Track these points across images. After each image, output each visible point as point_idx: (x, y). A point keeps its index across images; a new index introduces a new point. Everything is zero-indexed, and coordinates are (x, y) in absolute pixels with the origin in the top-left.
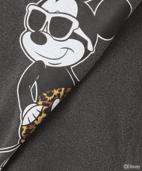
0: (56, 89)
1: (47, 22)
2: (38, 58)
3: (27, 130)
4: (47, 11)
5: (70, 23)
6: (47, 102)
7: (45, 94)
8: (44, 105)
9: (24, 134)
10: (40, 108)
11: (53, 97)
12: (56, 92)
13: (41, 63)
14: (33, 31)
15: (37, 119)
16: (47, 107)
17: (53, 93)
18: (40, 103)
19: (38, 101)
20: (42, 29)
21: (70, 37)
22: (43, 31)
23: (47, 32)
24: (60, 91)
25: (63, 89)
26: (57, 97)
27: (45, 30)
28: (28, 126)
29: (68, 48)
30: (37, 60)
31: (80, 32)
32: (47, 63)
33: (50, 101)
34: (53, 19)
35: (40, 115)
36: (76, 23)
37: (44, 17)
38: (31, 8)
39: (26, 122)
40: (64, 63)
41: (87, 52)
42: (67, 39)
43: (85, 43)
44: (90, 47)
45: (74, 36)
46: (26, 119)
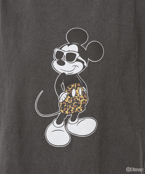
0: (73, 84)
1: (65, 56)
2: (62, 72)
3: (62, 104)
4: (64, 51)
5: (75, 55)
6: (69, 91)
7: (68, 87)
8: (68, 92)
9: (61, 106)
10: (66, 93)
11: (71, 88)
12: (73, 86)
13: (64, 74)
14: (58, 60)
15: (66, 99)
16: (69, 93)
17: (71, 86)
18: (66, 91)
19: (65, 90)
20: (62, 59)
21: (76, 61)
22: (63, 59)
23: (65, 60)
24: (74, 85)
25: (76, 84)
26: (73, 88)
27: (64, 59)
28: (62, 102)
29: (76, 66)
30: (62, 73)
31: (80, 58)
32: (67, 73)
33: (70, 90)
34: (67, 54)
35: (67, 97)
36: (78, 55)
37: (63, 53)
38: (56, 50)
39: (61, 101)
40: (74, 72)
41: (84, 66)
42: (75, 62)
43: (83, 63)
44: (85, 64)
45: (78, 60)
46: (61, 99)
